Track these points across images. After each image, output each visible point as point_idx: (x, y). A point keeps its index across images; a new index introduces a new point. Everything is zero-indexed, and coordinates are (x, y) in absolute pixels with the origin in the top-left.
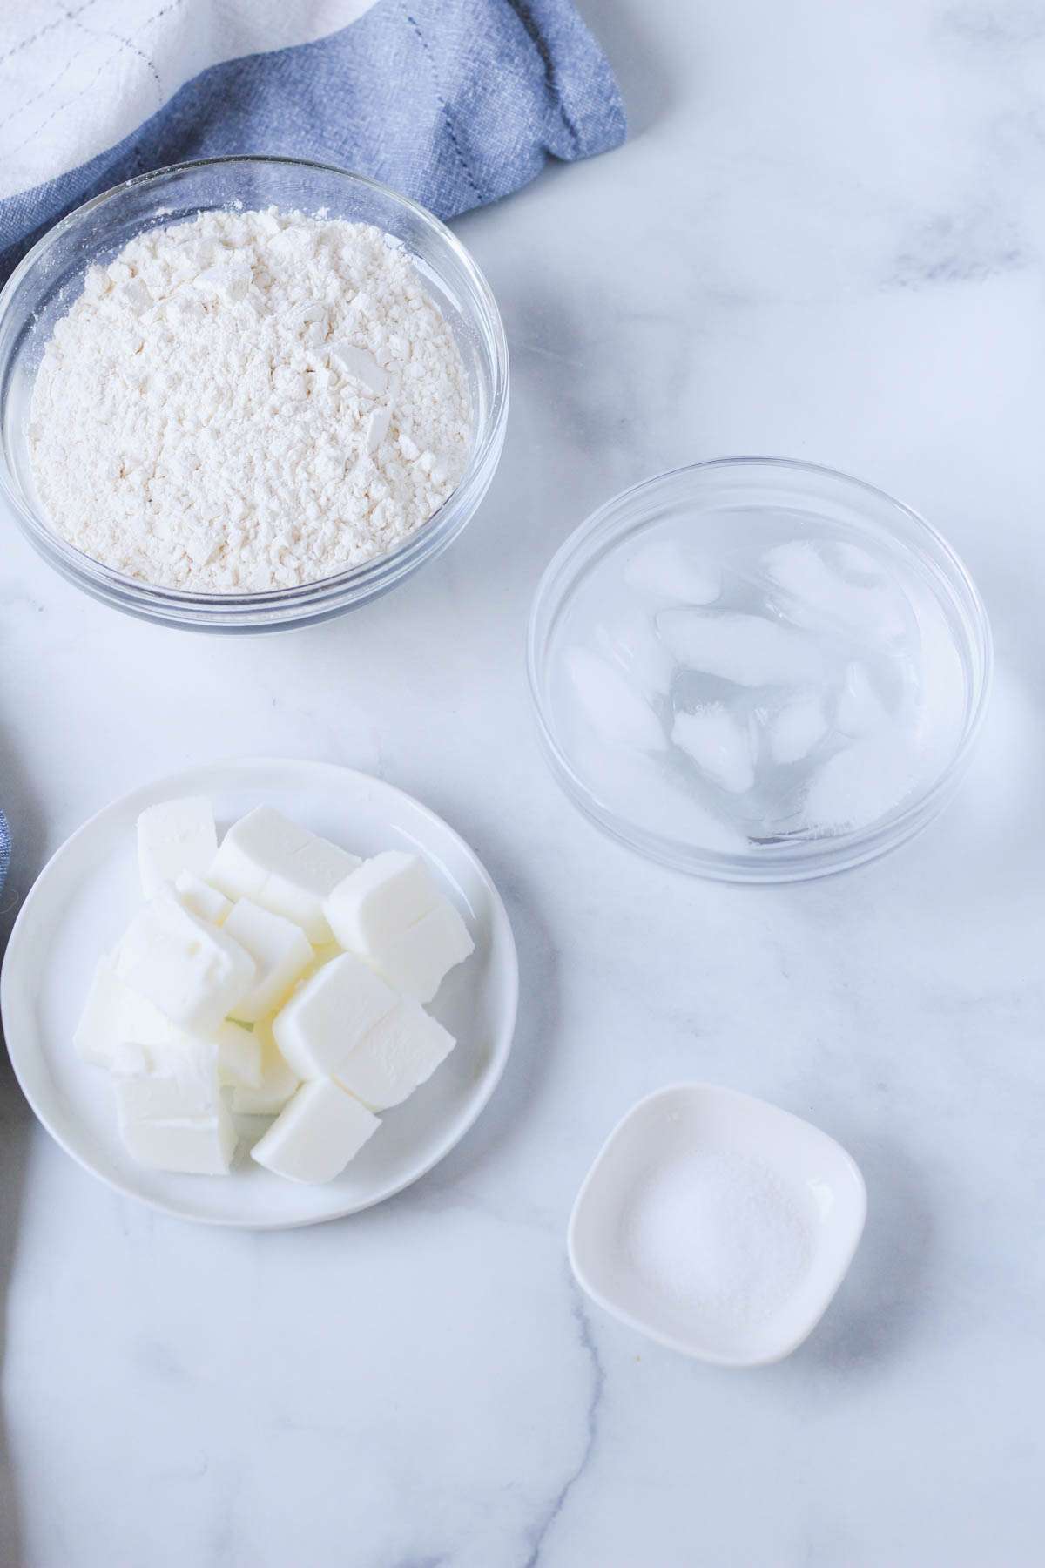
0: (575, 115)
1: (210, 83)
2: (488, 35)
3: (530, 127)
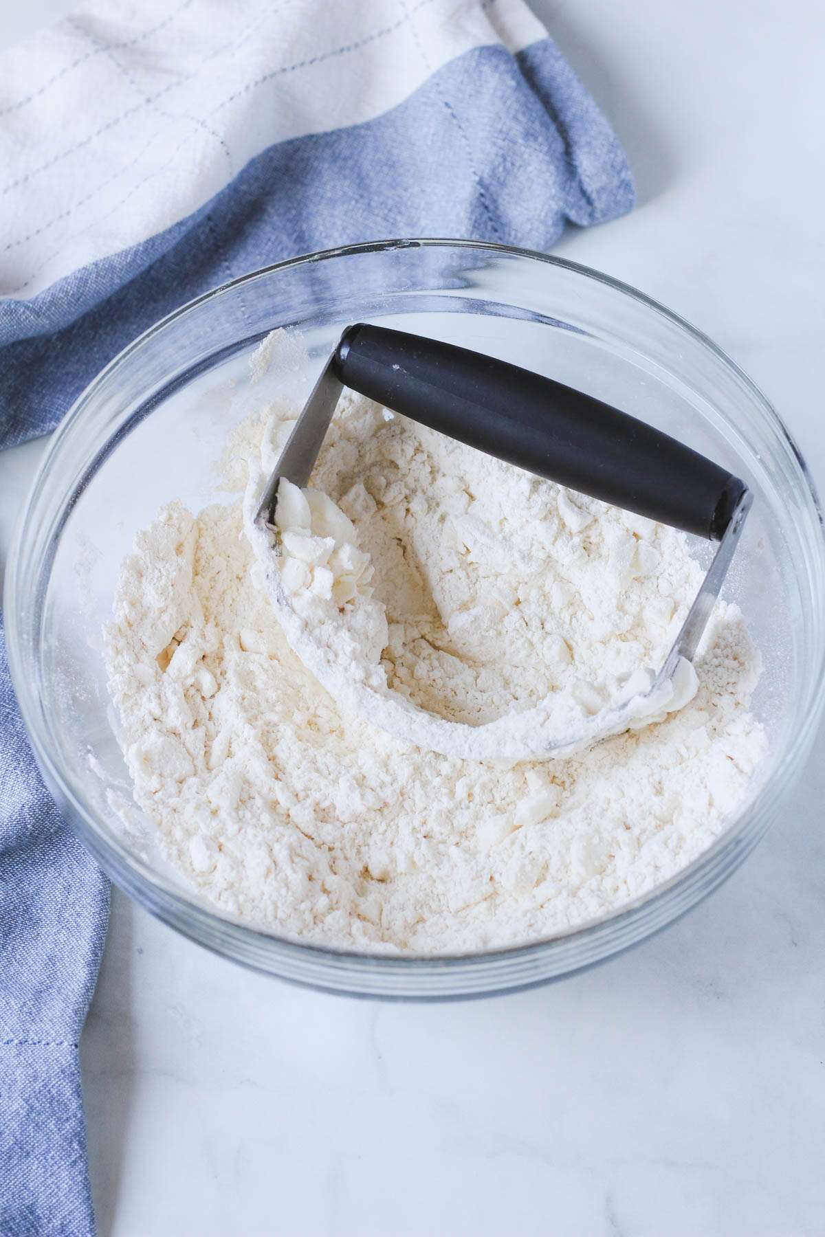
0: (591, 187)
1: (271, 159)
2: (515, 118)
3: (553, 198)
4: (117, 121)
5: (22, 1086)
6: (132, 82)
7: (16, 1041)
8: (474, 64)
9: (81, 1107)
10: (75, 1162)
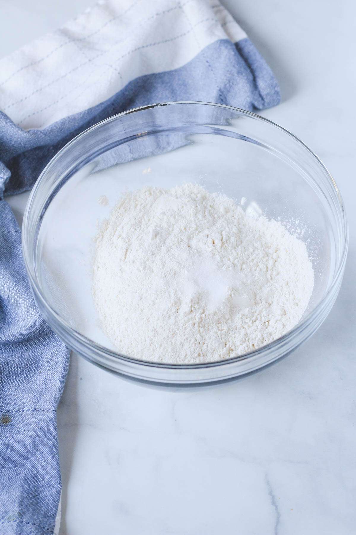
0: (263, 93)
1: (138, 83)
2: (234, 66)
3: (248, 97)
4: (77, 68)
5: (33, 426)
6: (83, 53)
7: (31, 410)
8: (218, 45)
9: (56, 435)
10: (54, 456)
